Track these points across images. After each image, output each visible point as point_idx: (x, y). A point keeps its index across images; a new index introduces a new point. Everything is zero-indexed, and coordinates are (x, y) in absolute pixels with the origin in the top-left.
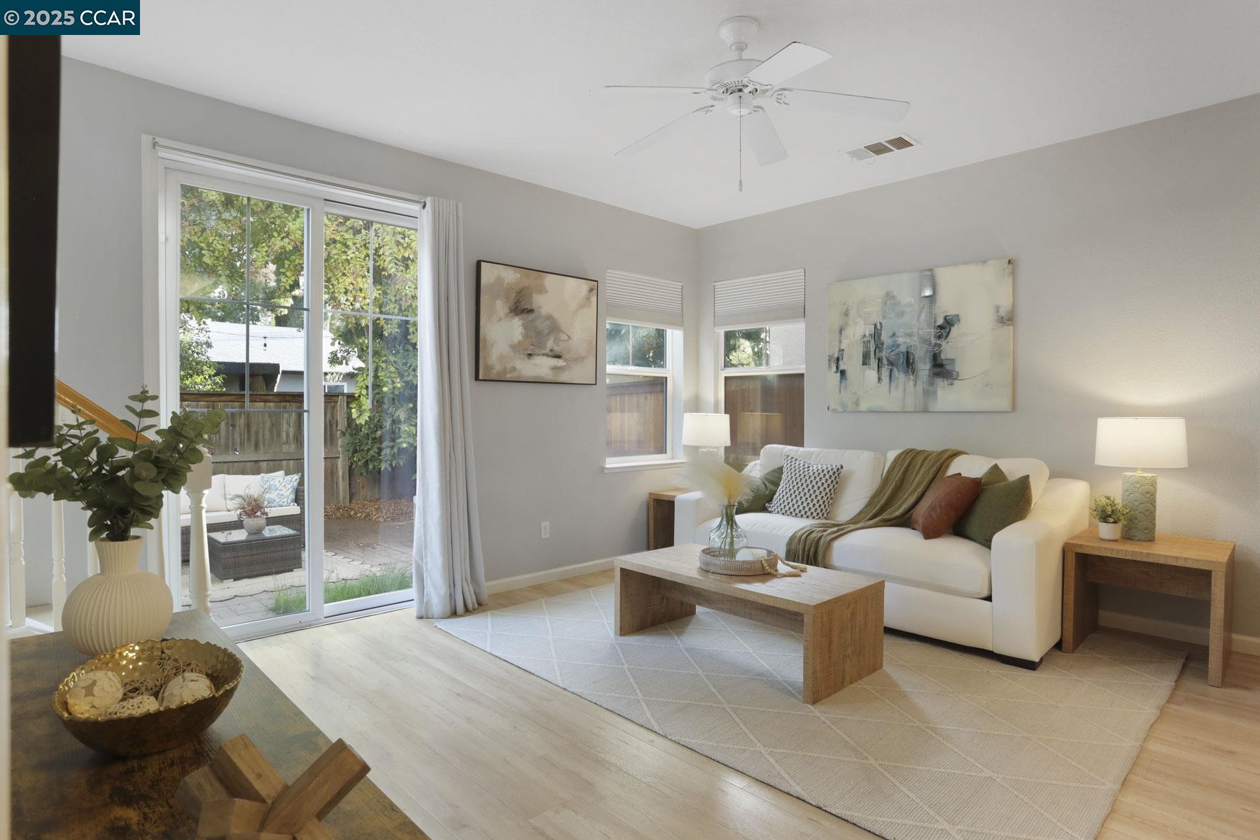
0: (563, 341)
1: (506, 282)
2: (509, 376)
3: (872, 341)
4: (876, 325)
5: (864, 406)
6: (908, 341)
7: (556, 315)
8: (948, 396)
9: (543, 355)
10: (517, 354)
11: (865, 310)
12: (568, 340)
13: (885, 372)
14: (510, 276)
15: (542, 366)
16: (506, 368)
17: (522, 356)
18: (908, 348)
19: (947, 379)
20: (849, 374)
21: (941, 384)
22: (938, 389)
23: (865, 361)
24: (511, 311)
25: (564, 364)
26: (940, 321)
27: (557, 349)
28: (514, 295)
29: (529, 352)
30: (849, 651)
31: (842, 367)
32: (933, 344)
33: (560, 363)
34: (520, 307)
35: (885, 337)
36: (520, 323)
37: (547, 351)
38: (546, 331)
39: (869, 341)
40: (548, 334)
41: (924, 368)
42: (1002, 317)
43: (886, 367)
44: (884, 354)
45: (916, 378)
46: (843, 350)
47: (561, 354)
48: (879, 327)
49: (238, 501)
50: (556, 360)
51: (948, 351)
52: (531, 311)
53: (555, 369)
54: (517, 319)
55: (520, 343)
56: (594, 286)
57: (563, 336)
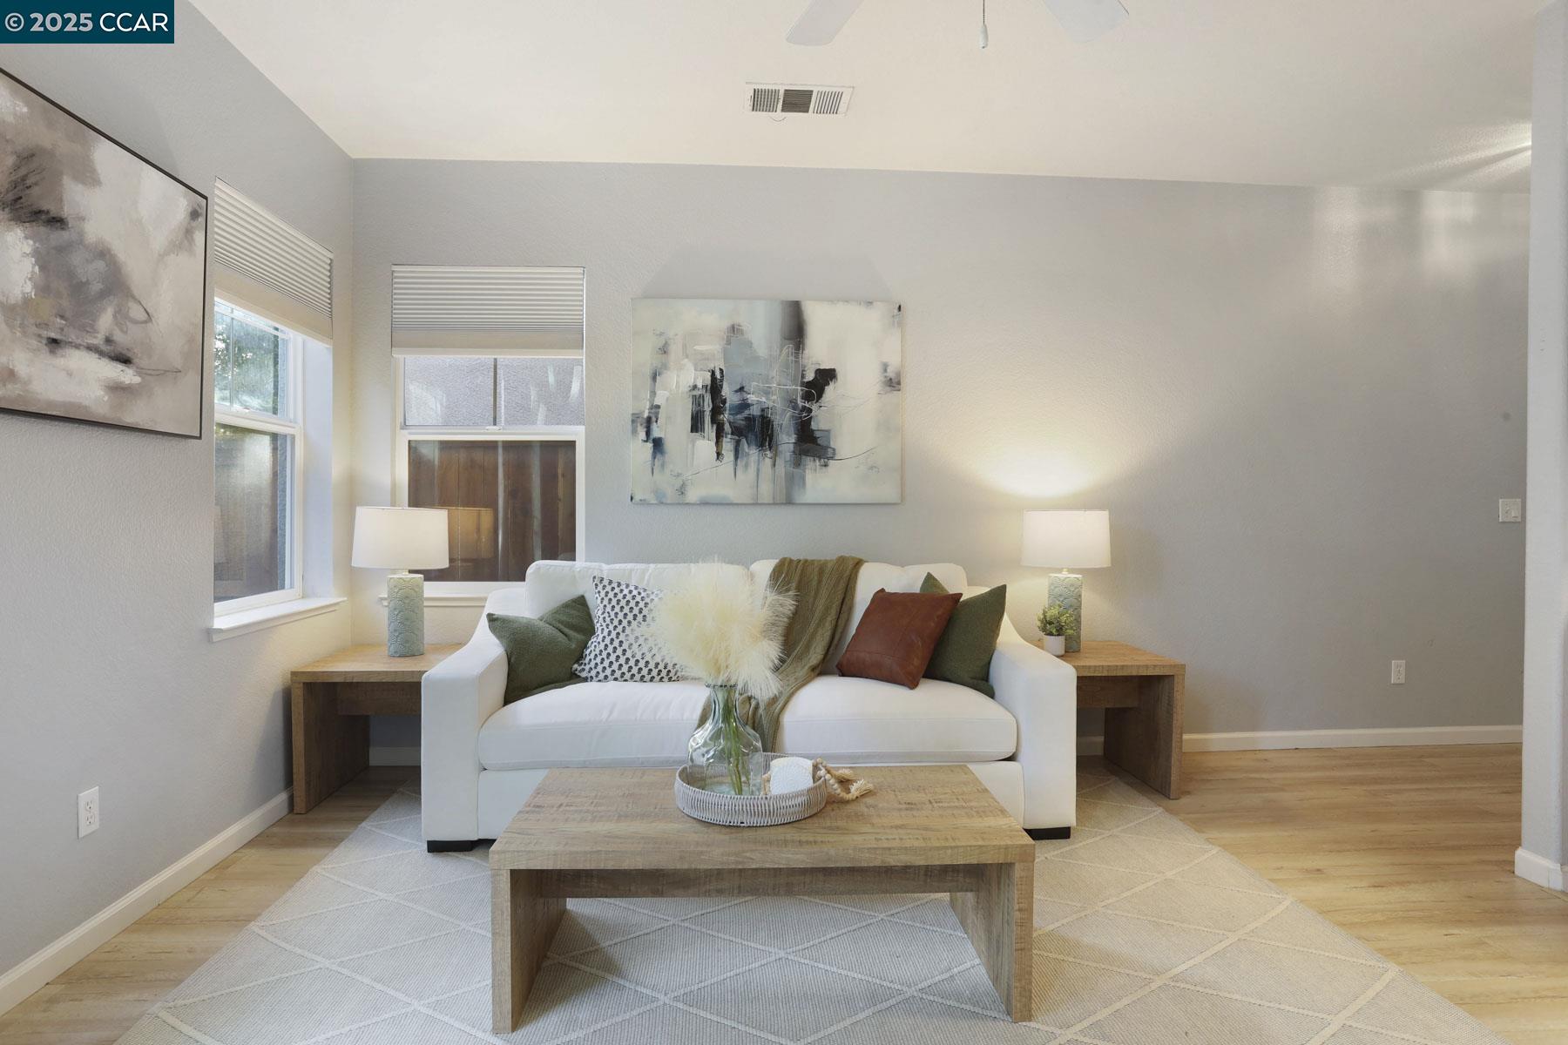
0: (135, 322)
3: (708, 398)
4: (713, 373)
5: (693, 495)
6: (764, 399)
7: (120, 251)
8: (820, 482)
9: (89, 348)
10: (20, 335)
11: (697, 347)
12: (145, 322)
13: (728, 445)
15: (84, 378)
17: (34, 343)
18: (763, 410)
19: (820, 458)
20: (669, 445)
21: (811, 464)
22: (807, 471)
23: (697, 425)
24: (7, 209)
25: (137, 380)
26: (810, 376)
27: (120, 338)
29: (52, 335)
31: (656, 433)
32: (800, 406)
33: (128, 376)
34: (28, 202)
35: (727, 391)
36: (28, 246)
37: (98, 340)
38: (96, 287)
39: (702, 397)
40: (102, 294)
41: (787, 439)
42: (891, 379)
43: (729, 436)
44: (726, 417)
45: (776, 455)
46: (658, 407)
47: (129, 355)
48: (718, 376)
50: (120, 366)
51: (821, 420)
52: (58, 221)
53: (117, 389)
54: (19, 231)
55: (27, 303)
56: (201, 207)
57: (135, 310)
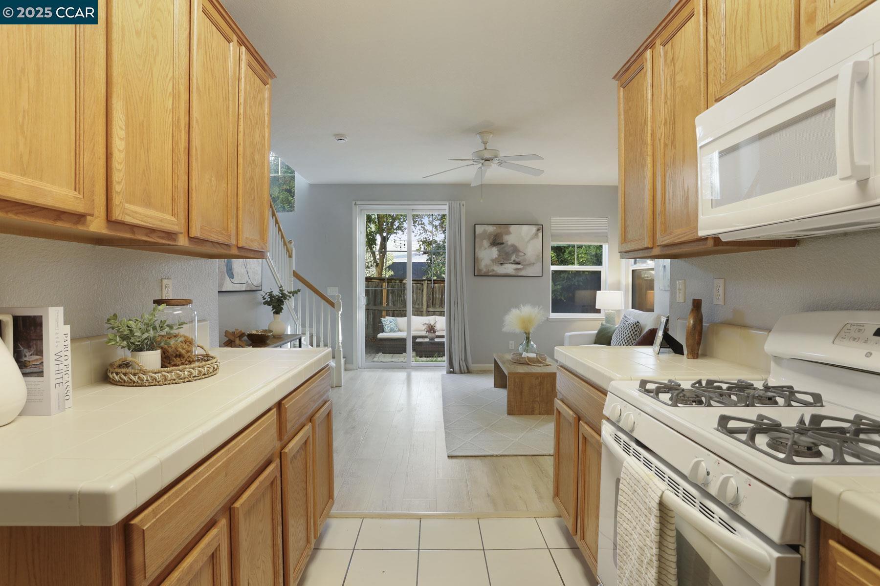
0: (521, 256)
1: (489, 231)
2: (490, 274)
7: (517, 244)
9: (510, 263)
10: (495, 264)
12: (524, 255)
14: (491, 229)
15: (509, 268)
16: (489, 270)
17: (498, 265)
24: (491, 245)
25: (522, 267)
27: (517, 260)
28: (492, 237)
29: (501, 262)
30: (538, 399)
33: (519, 266)
34: (496, 241)
36: (497, 249)
37: (512, 261)
38: (511, 252)
40: (513, 253)
47: (520, 262)
49: (426, 326)
50: (517, 265)
52: (503, 243)
53: (517, 269)
54: (494, 248)
55: (496, 258)
56: (540, 228)
57: (521, 254)
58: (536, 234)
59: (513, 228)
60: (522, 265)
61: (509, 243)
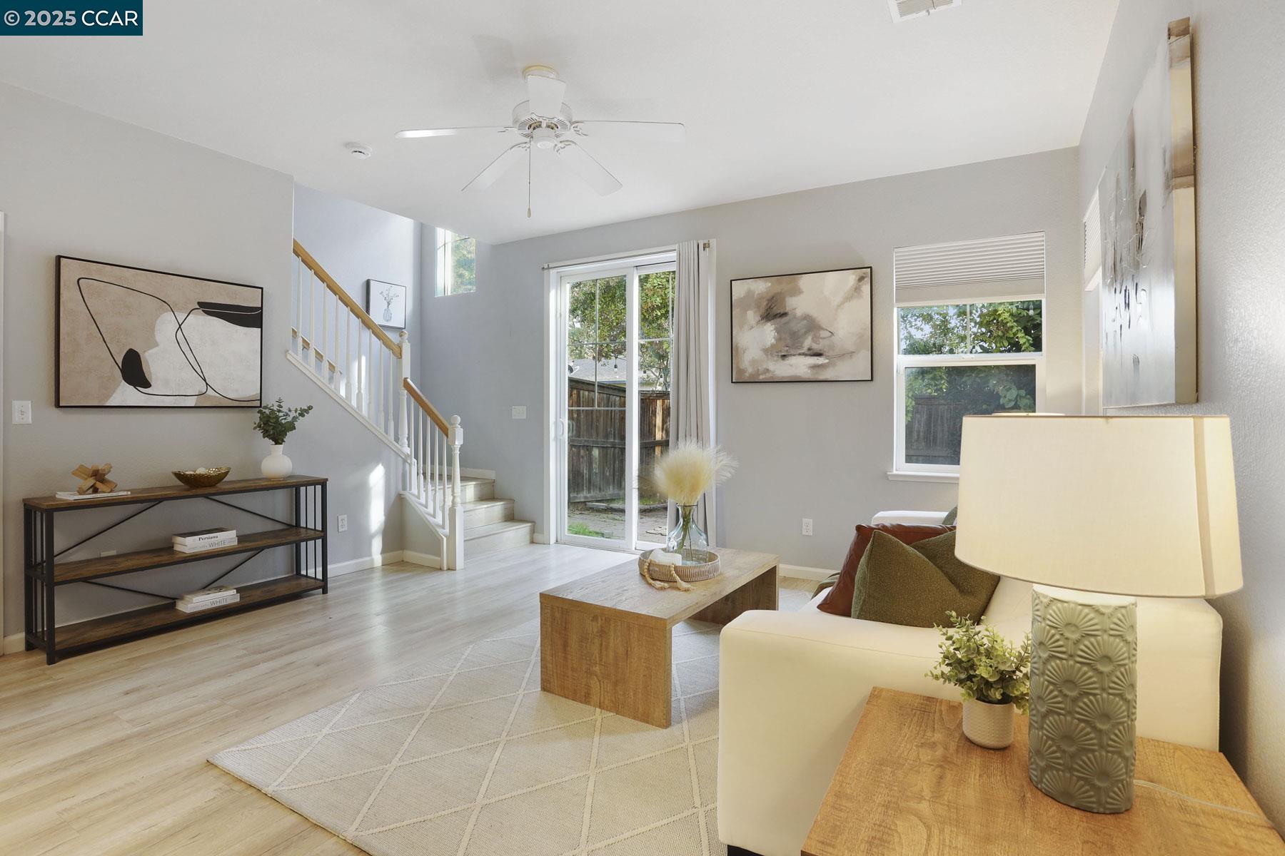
0: (824, 338)
1: (757, 292)
2: (761, 378)
7: (814, 313)
9: (800, 354)
10: (769, 357)
12: (830, 337)
14: (761, 287)
15: (800, 365)
16: (758, 370)
17: (775, 358)
24: (763, 319)
25: (827, 361)
27: (816, 347)
28: (765, 304)
29: (783, 354)
33: (821, 360)
34: (772, 312)
36: (772, 328)
37: (805, 350)
38: (803, 331)
40: (806, 333)
47: (822, 352)
50: (816, 358)
52: (785, 314)
53: (815, 367)
54: (769, 324)
55: (773, 346)
56: (868, 274)
57: (823, 334)
58: (857, 289)
59: (804, 281)
60: (827, 357)
61: (799, 313)
